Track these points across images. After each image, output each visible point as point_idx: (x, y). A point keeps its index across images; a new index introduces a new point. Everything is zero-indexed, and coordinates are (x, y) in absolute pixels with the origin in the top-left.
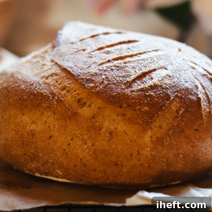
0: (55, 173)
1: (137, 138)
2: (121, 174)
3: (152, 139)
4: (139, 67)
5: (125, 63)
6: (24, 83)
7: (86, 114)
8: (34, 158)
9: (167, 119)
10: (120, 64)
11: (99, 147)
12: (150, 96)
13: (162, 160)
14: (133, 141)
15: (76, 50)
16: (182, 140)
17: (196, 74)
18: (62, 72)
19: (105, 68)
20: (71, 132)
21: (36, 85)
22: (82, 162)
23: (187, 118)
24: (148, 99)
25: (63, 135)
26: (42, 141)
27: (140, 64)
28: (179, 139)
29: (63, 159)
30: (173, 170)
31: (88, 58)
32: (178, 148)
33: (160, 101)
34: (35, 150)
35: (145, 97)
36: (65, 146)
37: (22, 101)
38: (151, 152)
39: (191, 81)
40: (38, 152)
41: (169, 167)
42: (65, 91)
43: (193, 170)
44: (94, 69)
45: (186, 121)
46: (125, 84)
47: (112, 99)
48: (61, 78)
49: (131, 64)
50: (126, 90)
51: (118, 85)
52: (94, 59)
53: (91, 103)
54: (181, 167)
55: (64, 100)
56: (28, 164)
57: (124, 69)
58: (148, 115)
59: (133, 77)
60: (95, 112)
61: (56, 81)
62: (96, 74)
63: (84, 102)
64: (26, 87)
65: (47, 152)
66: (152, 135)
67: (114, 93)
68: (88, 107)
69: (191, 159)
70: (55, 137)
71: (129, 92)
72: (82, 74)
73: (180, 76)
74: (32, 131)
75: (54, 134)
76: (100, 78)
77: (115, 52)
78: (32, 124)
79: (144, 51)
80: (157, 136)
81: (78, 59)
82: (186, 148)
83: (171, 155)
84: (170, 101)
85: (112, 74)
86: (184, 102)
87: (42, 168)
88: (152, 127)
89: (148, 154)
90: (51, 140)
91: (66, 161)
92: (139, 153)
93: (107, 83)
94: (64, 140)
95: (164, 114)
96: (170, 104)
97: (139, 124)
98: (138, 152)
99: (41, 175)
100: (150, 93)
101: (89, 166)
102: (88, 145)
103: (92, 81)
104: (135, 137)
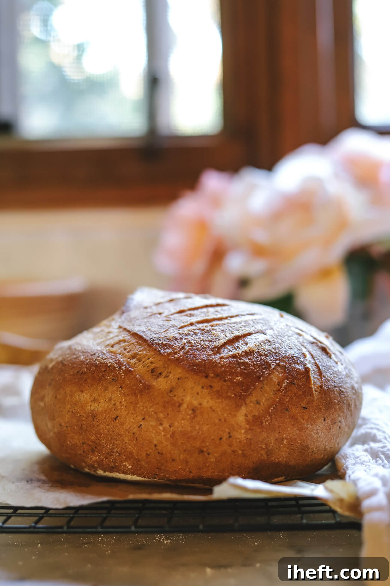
0: (123, 467)
1: (228, 416)
2: (207, 465)
3: (247, 418)
4: (230, 330)
5: (212, 326)
6: (83, 353)
7: (161, 387)
8: (96, 447)
9: (267, 393)
10: (206, 327)
11: (178, 428)
12: (244, 363)
13: (261, 445)
14: (223, 420)
15: (149, 314)
16: (286, 420)
17: (303, 341)
18: (131, 338)
19: (186, 332)
20: (143, 410)
21: (99, 354)
22: (157, 449)
23: (292, 392)
24: (242, 367)
25: (132, 414)
26: (105, 423)
27: (231, 327)
28: (282, 419)
29: (132, 447)
30: (275, 461)
31: (165, 322)
32: (281, 431)
33: (258, 369)
34: (96, 437)
35: (238, 365)
36: (135, 428)
37: (80, 375)
38: (246, 435)
39: (296, 347)
40: (100, 439)
41: (269, 456)
42: (135, 360)
43: (301, 462)
44: (172, 333)
45: (291, 396)
46: (212, 349)
47: (195, 367)
48: (131, 344)
49: (220, 328)
50: (213, 357)
51: (203, 351)
52: (172, 323)
53: (168, 373)
54: (284, 456)
55: (134, 371)
56: (88, 458)
57: (211, 333)
58: (242, 387)
59: (222, 341)
60: (174, 384)
61: (124, 348)
62: (176, 339)
63: (160, 372)
64: (86, 358)
65: (111, 438)
66: (247, 413)
67: (198, 359)
68: (164, 377)
69: (299, 446)
70: (122, 417)
71: (217, 359)
72: (158, 339)
73: (282, 342)
74: (92, 411)
75: (121, 413)
76: (180, 342)
77: (199, 315)
78: (93, 402)
79: (236, 314)
80: (253, 414)
81: (152, 323)
82: (291, 432)
83: (272, 440)
84: (270, 371)
85: (196, 338)
86: (288, 373)
87: (105, 461)
88: (248, 402)
89: (242, 437)
90: (117, 421)
91: (136, 449)
92: (230, 437)
93: (189, 349)
94: (133, 421)
95: (262, 387)
96: (270, 374)
97: (230, 397)
98: (229, 435)
99: (105, 472)
100: (244, 360)
101: (166, 454)
102: (164, 425)
103: (170, 346)
104: (225, 415)
